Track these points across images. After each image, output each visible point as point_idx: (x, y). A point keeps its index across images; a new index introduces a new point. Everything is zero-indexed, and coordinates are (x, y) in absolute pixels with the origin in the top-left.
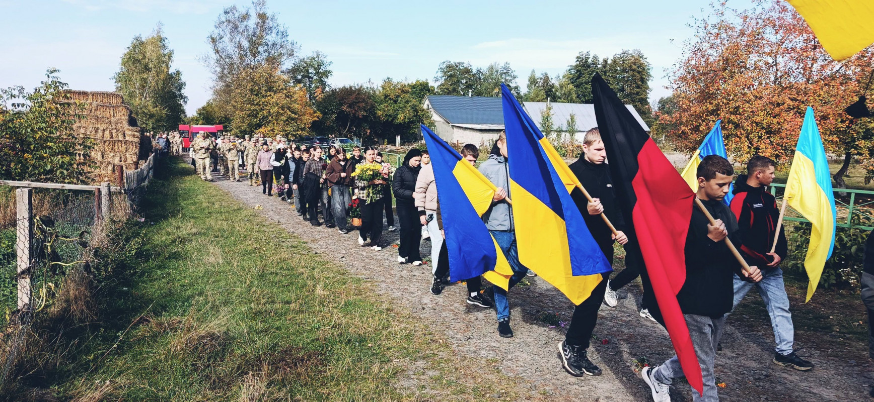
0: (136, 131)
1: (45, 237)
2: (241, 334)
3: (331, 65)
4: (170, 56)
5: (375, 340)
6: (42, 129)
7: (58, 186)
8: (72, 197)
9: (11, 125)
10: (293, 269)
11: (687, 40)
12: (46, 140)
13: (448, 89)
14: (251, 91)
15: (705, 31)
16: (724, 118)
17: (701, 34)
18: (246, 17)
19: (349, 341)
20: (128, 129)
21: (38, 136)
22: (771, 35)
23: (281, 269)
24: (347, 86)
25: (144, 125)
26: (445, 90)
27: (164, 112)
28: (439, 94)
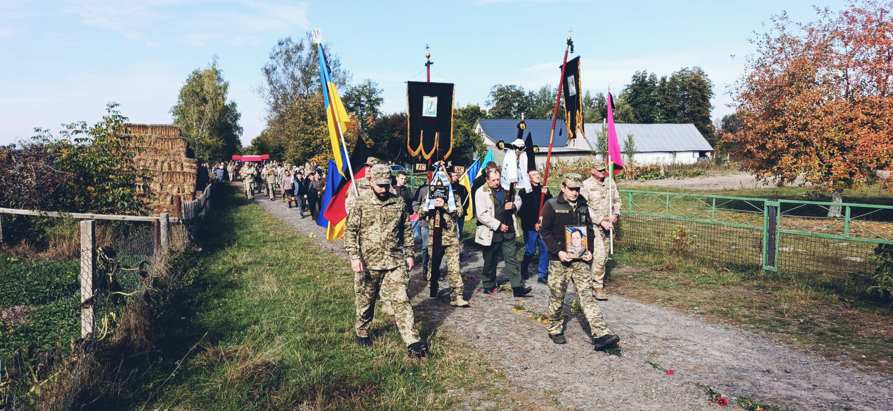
0: (194, 163)
1: (108, 267)
2: (296, 363)
3: (383, 92)
4: (226, 87)
5: (429, 370)
6: (104, 162)
7: (119, 217)
8: (132, 228)
9: (75, 159)
10: (346, 297)
11: (750, 56)
12: (108, 172)
13: (499, 113)
14: (305, 120)
15: (768, 46)
16: (793, 135)
17: (764, 50)
18: (300, 48)
19: (403, 370)
20: (185, 161)
21: (100, 169)
22: (839, 48)
23: (335, 297)
24: (398, 113)
25: (201, 157)
26: (497, 114)
27: (220, 143)
28: (491, 118)
